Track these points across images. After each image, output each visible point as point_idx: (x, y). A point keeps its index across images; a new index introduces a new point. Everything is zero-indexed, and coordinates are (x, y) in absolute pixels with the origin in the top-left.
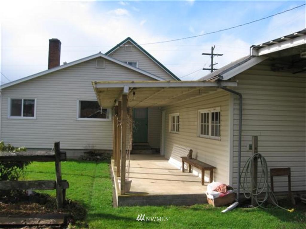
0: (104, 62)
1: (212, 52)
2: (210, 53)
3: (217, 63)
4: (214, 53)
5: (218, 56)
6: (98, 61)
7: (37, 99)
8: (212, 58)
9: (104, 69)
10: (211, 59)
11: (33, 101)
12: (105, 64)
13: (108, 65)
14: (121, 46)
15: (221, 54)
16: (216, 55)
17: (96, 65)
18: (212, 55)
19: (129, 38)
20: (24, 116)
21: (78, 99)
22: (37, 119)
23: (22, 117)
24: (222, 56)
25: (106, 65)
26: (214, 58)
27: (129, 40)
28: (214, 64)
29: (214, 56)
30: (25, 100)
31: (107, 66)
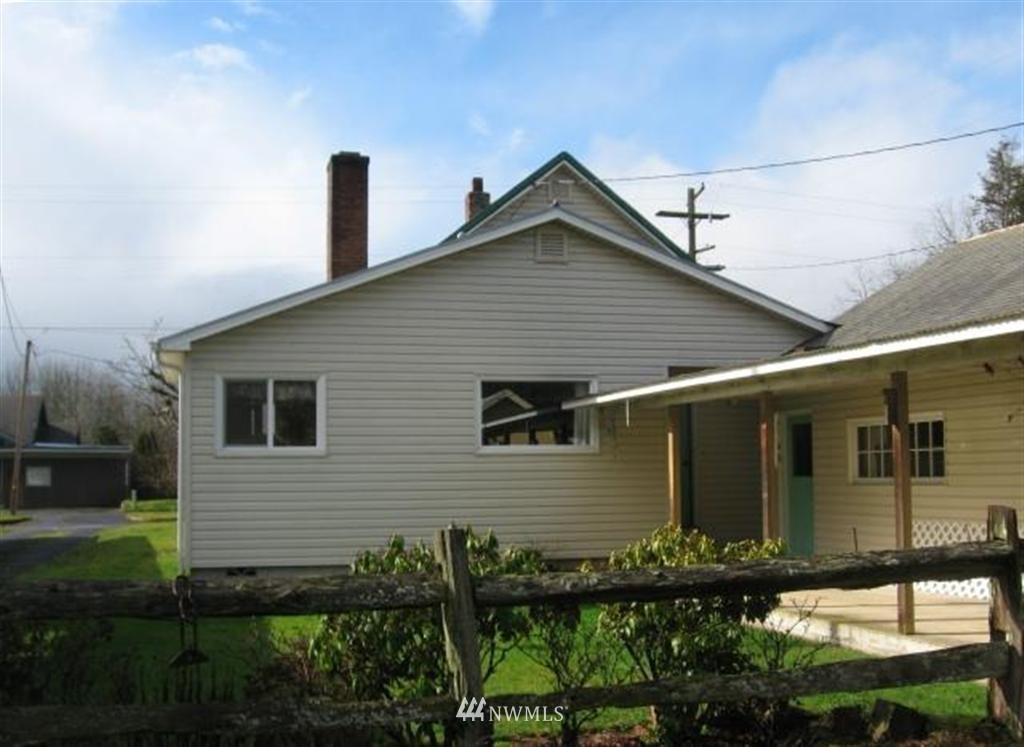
0: (566, 240)
1: (691, 205)
2: (685, 210)
3: (711, 244)
4: (698, 211)
5: (715, 221)
6: (543, 235)
7: (328, 380)
8: (692, 227)
9: (563, 263)
10: (686, 231)
11: (312, 385)
12: (569, 247)
13: (578, 250)
14: (538, 182)
15: (724, 213)
16: (705, 216)
17: (539, 252)
18: (692, 217)
19: (564, 156)
20: (277, 443)
21: (479, 375)
22: (328, 455)
23: (270, 448)
24: (725, 220)
25: (572, 250)
26: (698, 230)
27: (565, 162)
28: (698, 248)
29: (697, 220)
30: (277, 383)
31: (574, 253)
